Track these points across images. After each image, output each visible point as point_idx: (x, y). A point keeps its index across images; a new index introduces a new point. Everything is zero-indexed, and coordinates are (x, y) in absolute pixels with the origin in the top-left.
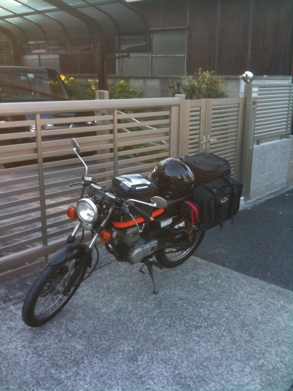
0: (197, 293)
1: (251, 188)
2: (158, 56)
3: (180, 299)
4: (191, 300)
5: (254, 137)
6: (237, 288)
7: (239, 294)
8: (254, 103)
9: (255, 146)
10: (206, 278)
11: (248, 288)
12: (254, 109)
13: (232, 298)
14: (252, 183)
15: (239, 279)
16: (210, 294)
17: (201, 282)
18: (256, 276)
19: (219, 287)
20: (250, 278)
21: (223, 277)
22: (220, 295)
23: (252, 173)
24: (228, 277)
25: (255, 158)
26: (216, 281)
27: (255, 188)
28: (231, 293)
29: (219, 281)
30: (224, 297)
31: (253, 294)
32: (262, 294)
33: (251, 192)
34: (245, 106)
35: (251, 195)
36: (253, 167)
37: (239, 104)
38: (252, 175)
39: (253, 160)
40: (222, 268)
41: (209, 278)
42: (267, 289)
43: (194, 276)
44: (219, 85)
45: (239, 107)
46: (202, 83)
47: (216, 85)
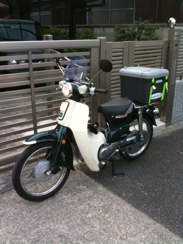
0: (79, 229)
1: (173, 116)
2: (115, 10)
3: (60, 236)
4: (68, 239)
5: (176, 74)
6: (122, 226)
7: (120, 233)
8: (176, 45)
9: (178, 81)
10: (97, 210)
11: (132, 226)
12: (176, 51)
13: (111, 238)
14: (173, 112)
15: (128, 214)
16: (91, 233)
17: (90, 215)
18: (146, 212)
19: (104, 224)
20: (139, 213)
21: (113, 210)
22: (100, 234)
23: (174, 103)
24: (119, 211)
25: (177, 91)
26: (105, 215)
27: (176, 115)
28: (112, 233)
29: (107, 215)
30: (103, 237)
31: (134, 236)
32: (143, 237)
33: (173, 119)
34: (169, 47)
35: (172, 121)
36: (175, 99)
37: (163, 46)
38: (174, 105)
39: (175, 93)
40: (118, 198)
41: (99, 211)
42: (150, 231)
43: (87, 206)
44: (155, 31)
45: (162, 49)
46: (142, 30)
47: (153, 30)
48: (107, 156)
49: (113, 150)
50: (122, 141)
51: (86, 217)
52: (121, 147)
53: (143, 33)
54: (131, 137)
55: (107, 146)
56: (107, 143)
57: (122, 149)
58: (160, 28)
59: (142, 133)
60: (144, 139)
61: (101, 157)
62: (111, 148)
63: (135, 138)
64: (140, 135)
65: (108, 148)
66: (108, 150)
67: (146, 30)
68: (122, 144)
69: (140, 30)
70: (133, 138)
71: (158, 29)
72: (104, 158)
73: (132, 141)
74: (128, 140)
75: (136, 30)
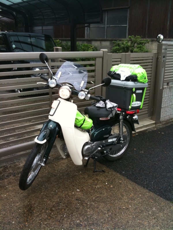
5: (164, 81)
8: (164, 57)
12: (164, 61)
37: (153, 57)
44: (146, 44)
45: (152, 59)
46: (135, 44)
47: (144, 44)
48: (90, 152)
49: (96, 148)
50: (104, 142)
52: (103, 146)
53: (135, 46)
54: (112, 138)
55: (90, 144)
56: (91, 141)
57: (104, 148)
58: (150, 43)
59: (122, 136)
60: (124, 142)
61: (84, 153)
62: (94, 147)
63: (115, 140)
64: (120, 137)
65: (91, 146)
66: (91, 148)
67: (138, 44)
68: (104, 143)
69: (133, 44)
70: (114, 139)
71: (148, 43)
72: (87, 155)
73: (113, 142)
74: (110, 141)
75: (129, 44)
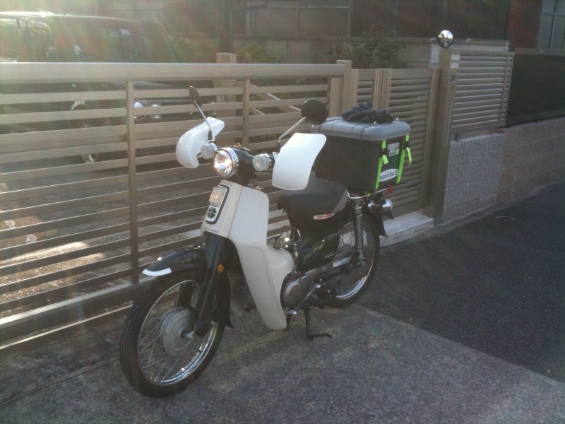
1: (445, 205)
2: (309, 7)
5: (451, 129)
8: (453, 78)
10: (379, 339)
12: (452, 87)
14: (446, 198)
15: (430, 343)
17: (371, 346)
18: (456, 339)
19: (400, 355)
20: (448, 342)
23: (447, 182)
24: (414, 339)
25: (451, 160)
26: (395, 344)
27: (450, 205)
29: (399, 345)
30: (408, 370)
32: (467, 367)
33: (444, 211)
34: (440, 81)
35: (444, 215)
36: (449, 174)
37: (430, 78)
38: (447, 186)
39: (449, 163)
40: (404, 325)
45: (430, 84)
48: (298, 297)
49: (310, 286)
50: (324, 268)
51: (368, 349)
52: (324, 280)
54: (340, 258)
57: (325, 284)
59: (361, 251)
60: (365, 263)
62: (306, 282)
63: (348, 261)
64: (358, 254)
65: (300, 282)
66: (300, 286)
68: (324, 273)
72: (292, 303)
73: (343, 267)
74: (336, 264)
